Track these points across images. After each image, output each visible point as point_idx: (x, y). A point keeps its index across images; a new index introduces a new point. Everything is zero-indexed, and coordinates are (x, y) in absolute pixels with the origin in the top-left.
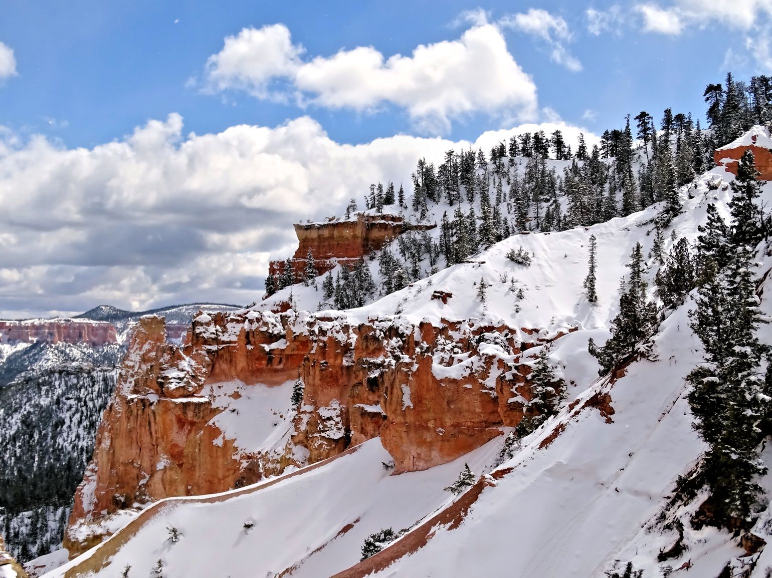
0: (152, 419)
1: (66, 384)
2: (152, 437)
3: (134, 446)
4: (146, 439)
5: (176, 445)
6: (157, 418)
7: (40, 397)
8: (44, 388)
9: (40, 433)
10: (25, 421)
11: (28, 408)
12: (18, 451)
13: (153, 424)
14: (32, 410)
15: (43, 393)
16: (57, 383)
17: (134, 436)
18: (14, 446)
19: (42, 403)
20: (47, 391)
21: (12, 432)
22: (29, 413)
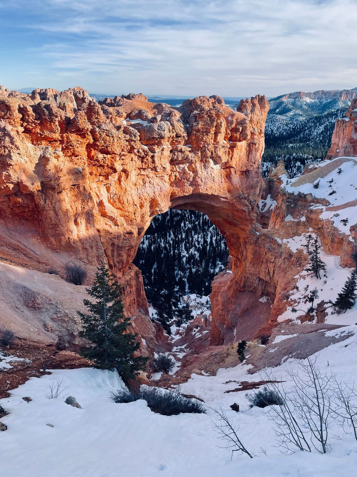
0: (345, 128)
1: (342, 115)
2: (344, 135)
3: (338, 138)
4: (342, 135)
5: (353, 139)
6: (347, 127)
7: (332, 119)
8: (334, 116)
9: (330, 132)
10: (326, 128)
11: (327, 123)
12: (321, 138)
13: (345, 130)
14: (328, 124)
15: (333, 118)
16: (339, 114)
17: (338, 134)
18: (320, 136)
19: (332, 122)
20: (335, 117)
21: (320, 132)
22: (327, 125)
